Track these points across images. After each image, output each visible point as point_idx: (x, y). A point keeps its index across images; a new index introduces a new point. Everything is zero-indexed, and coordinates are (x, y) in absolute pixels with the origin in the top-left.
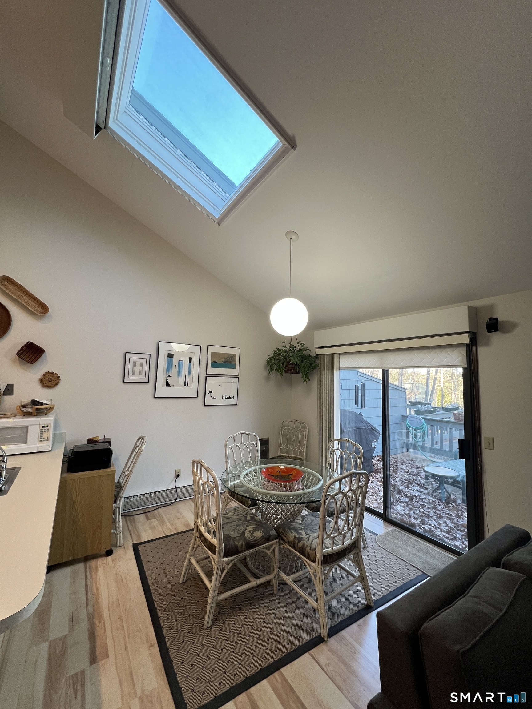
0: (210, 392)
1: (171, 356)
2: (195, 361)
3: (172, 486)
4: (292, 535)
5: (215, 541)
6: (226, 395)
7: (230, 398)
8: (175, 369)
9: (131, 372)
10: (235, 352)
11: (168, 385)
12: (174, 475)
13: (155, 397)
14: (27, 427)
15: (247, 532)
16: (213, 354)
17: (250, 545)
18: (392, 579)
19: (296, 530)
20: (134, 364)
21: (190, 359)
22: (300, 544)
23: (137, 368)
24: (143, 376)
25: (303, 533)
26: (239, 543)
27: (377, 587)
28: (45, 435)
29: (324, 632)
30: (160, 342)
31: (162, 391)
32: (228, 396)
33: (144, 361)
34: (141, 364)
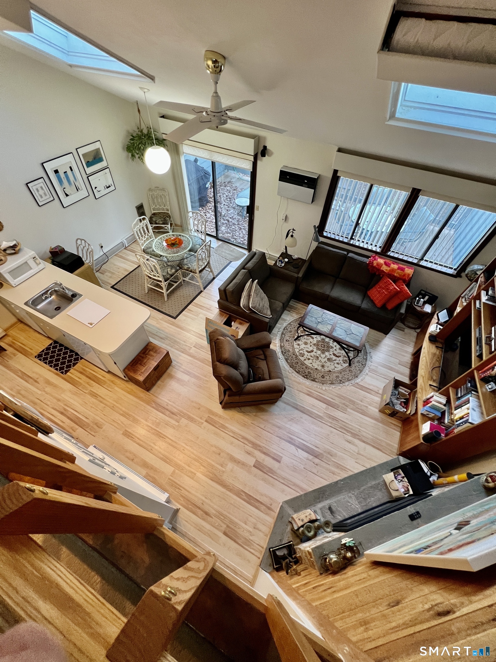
0: (96, 188)
1: (56, 172)
2: (75, 168)
3: (102, 253)
4: (186, 267)
5: (160, 279)
6: (106, 186)
7: (110, 186)
8: (65, 181)
9: (39, 197)
10: (97, 145)
11: (67, 195)
12: (99, 247)
13: (64, 208)
14: (26, 262)
15: (169, 272)
16: (84, 155)
17: (172, 276)
18: (221, 266)
19: (186, 264)
20: (37, 190)
21: (70, 167)
22: (190, 269)
23: (41, 192)
24: (48, 196)
25: (189, 265)
26: (168, 276)
27: (216, 270)
28: (37, 262)
29: (202, 289)
30: (44, 164)
31: (66, 201)
32: (108, 186)
33: (42, 185)
34: (42, 188)
